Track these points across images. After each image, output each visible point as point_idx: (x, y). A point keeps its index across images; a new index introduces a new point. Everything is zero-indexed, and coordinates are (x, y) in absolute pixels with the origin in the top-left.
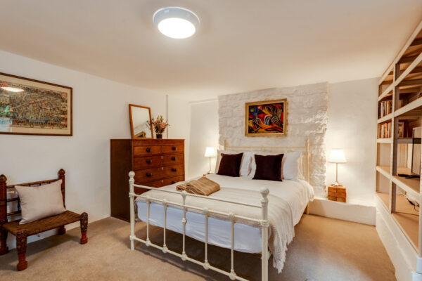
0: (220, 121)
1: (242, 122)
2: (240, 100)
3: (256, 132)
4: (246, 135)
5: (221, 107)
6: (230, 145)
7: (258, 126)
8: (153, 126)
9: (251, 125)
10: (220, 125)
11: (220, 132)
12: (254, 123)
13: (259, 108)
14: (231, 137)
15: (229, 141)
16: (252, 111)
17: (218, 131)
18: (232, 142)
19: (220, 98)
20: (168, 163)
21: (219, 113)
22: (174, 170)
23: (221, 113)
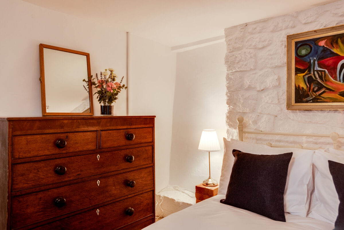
0: (228, 78)
1: (279, 79)
2: (273, 31)
3: (315, 100)
4: (289, 106)
5: (232, 50)
6: (251, 127)
7: (321, 87)
8: (95, 90)
9: (303, 85)
10: (228, 88)
11: (230, 102)
12: (310, 80)
13: (322, 43)
14: (253, 111)
15: (249, 120)
16: (304, 52)
17: (225, 98)
18: (255, 122)
19: (229, 32)
20: (113, 168)
21: (227, 62)
22: (128, 184)
23: (230, 62)
